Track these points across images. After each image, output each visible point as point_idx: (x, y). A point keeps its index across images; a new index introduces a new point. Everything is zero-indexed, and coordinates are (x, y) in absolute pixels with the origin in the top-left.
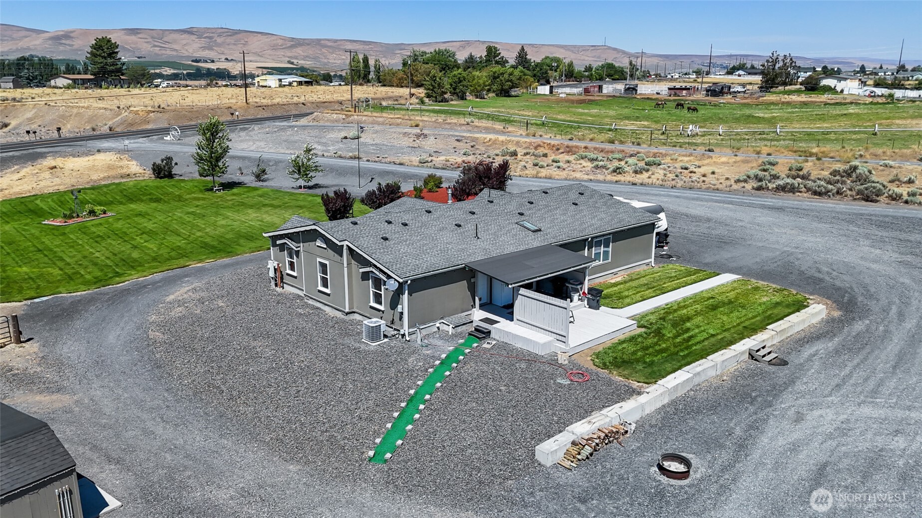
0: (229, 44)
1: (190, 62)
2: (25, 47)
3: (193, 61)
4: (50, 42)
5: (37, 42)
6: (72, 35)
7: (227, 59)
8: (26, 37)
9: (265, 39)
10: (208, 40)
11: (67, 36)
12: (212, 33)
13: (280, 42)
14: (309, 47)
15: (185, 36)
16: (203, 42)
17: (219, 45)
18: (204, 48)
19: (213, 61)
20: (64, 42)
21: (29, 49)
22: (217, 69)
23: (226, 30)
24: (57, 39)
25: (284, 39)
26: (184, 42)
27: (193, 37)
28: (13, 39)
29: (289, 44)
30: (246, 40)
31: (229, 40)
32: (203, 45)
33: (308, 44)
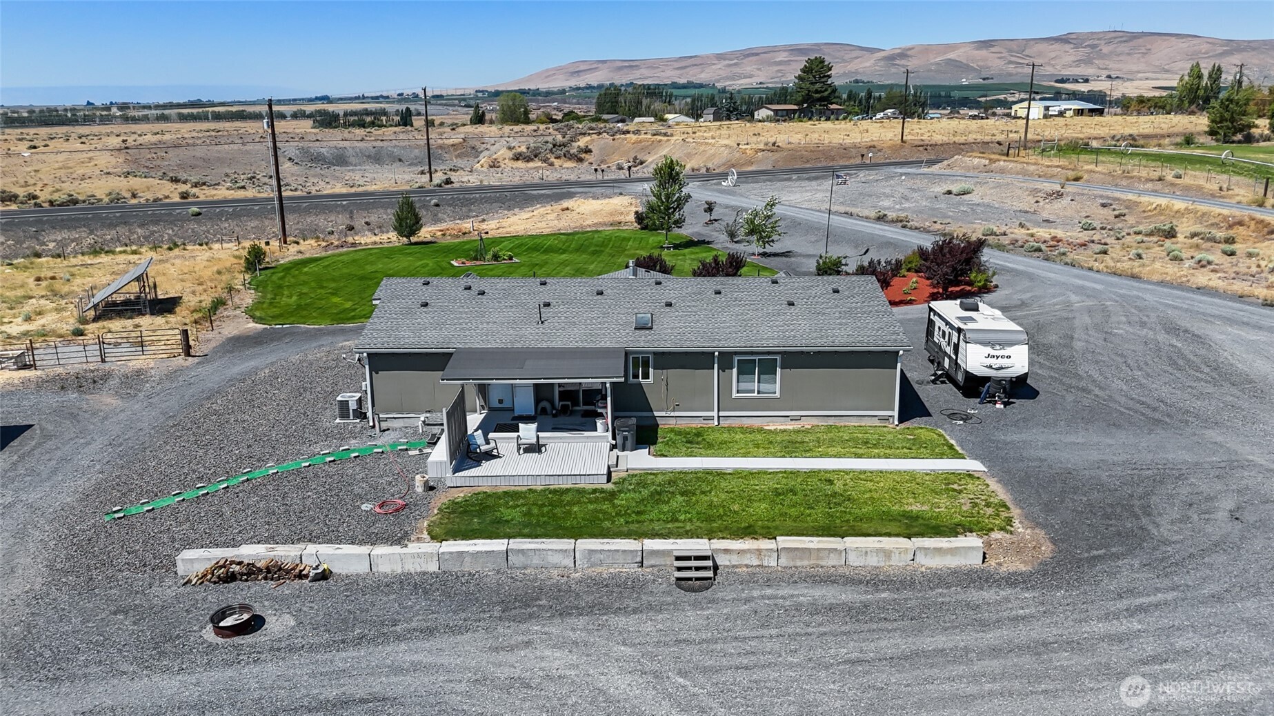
0: (1119, 55)
1: (1053, 83)
2: (853, 70)
3: (1057, 81)
4: (882, 63)
5: (867, 64)
6: (909, 53)
7: (1109, 77)
8: (857, 58)
9: (1183, 45)
10: (1088, 50)
11: (903, 54)
12: (1098, 39)
13: (1205, 47)
14: (1254, 53)
15: (1057, 46)
16: (1081, 53)
17: (1103, 56)
18: (1079, 62)
19: (1087, 81)
20: (898, 62)
21: (856, 72)
22: (1089, 91)
23: (1121, 34)
24: (891, 59)
25: (1213, 42)
26: (1053, 55)
27: (1068, 47)
28: (844, 61)
29: (1220, 50)
30: (1149, 47)
31: (1124, 48)
32: (1079, 58)
33: (1254, 49)
